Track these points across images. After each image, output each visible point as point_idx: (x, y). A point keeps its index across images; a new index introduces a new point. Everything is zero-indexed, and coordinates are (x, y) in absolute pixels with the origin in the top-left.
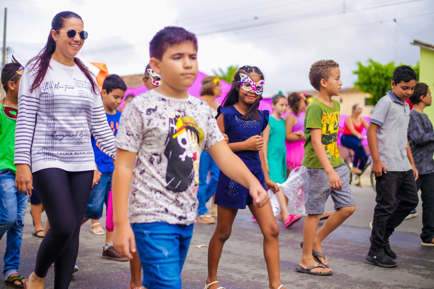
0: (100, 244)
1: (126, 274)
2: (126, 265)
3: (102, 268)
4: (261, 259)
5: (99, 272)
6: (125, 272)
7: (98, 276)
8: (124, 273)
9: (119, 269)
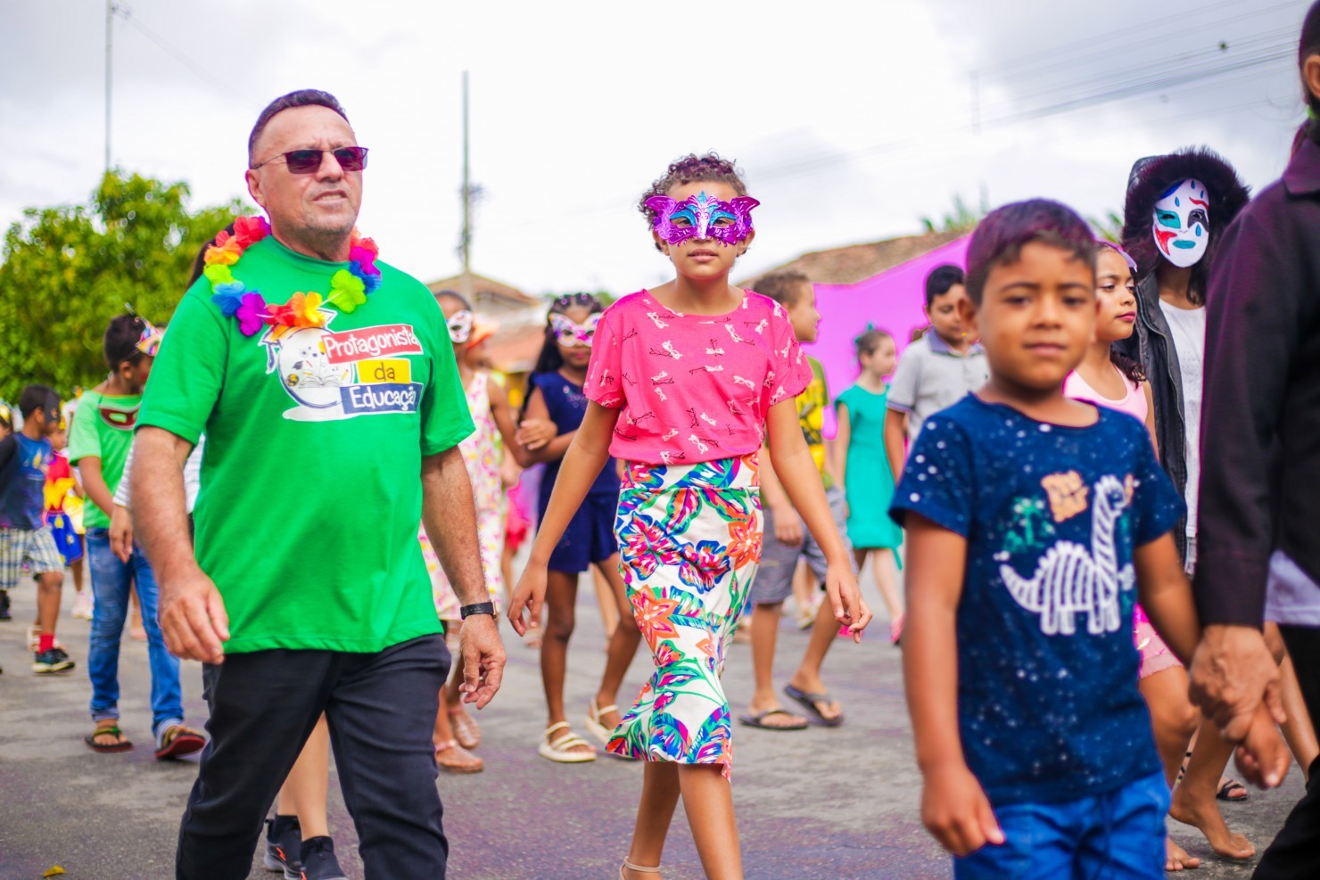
0: (766, 759)
1: (847, 850)
2: (845, 823)
3: (775, 831)
4: (1269, 805)
5: (765, 845)
6: (846, 846)
7: (763, 857)
8: (842, 848)
9: (824, 836)
